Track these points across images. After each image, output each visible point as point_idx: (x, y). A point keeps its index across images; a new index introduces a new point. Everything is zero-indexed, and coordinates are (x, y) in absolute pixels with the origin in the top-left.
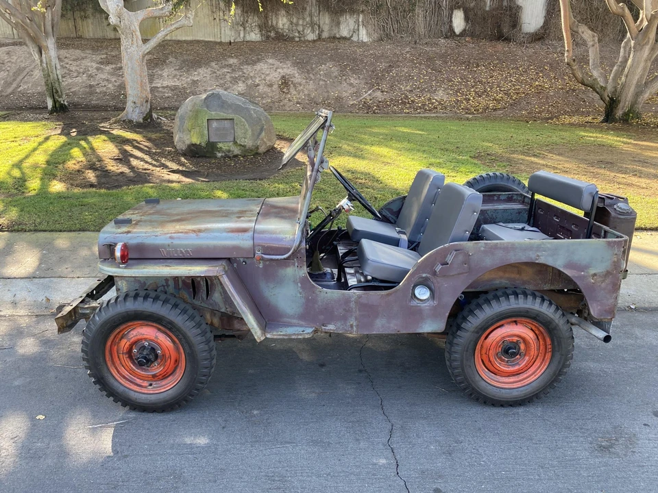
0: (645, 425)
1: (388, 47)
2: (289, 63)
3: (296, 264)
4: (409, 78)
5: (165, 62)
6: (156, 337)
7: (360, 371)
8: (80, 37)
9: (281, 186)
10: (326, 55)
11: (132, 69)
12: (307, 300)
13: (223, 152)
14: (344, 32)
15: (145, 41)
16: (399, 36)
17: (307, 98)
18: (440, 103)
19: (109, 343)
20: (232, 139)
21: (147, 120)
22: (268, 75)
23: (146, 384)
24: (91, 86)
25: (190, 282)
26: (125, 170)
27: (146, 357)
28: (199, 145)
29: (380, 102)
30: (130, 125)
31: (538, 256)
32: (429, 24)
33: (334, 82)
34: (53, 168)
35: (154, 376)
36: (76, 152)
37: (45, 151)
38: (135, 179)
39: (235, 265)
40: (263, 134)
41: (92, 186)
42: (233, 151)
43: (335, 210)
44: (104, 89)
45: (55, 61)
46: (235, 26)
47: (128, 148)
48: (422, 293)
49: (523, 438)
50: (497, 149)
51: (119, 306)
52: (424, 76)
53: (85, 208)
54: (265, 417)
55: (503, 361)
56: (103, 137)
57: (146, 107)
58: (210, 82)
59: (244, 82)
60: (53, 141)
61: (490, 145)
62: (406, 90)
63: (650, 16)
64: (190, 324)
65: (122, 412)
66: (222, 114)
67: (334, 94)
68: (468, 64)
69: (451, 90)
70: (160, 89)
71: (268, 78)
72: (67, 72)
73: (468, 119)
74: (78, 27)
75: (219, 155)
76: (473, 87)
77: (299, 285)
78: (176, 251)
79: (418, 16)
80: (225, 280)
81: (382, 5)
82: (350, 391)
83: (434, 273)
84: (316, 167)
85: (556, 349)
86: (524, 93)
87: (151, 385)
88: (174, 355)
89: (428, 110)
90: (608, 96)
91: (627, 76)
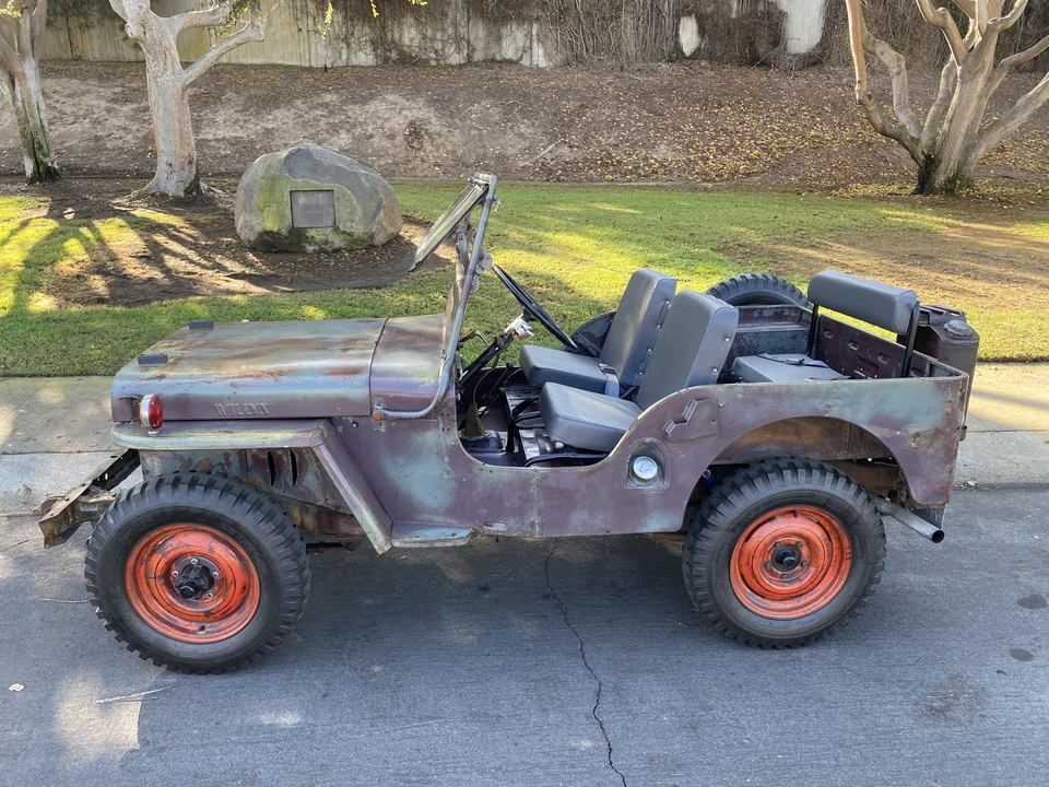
0: (999, 672)
1: (578, 77)
2: (421, 101)
3: (441, 426)
4: (613, 125)
5: (219, 99)
6: (211, 549)
7: (546, 597)
8: (78, 59)
9: (411, 298)
10: (480, 87)
11: (165, 109)
12: (459, 482)
13: (316, 244)
14: (509, 51)
15: (186, 65)
16: (596, 58)
17: (450, 157)
18: (662, 165)
19: (131, 562)
20: (330, 223)
21: (191, 193)
22: (387, 120)
23: (194, 627)
24: (97, 139)
25: (266, 457)
26: (157, 274)
27: (195, 582)
28: (277, 233)
29: (567, 163)
30: (162, 201)
31: (828, 406)
32: (643, 39)
33: (493, 132)
34: (34, 271)
35: (208, 614)
36: (73, 246)
37: (22, 245)
38: (173, 290)
39: (340, 429)
40: (382, 214)
41: (101, 300)
42: (333, 243)
43: (502, 336)
44: (120, 143)
45: (36, 97)
46: (333, 41)
47: (161, 239)
48: (646, 469)
49: (808, 698)
50: (753, 237)
51: (147, 500)
52: (637, 121)
53: (90, 337)
54: (394, 677)
55: (775, 575)
56: (119, 221)
57: (190, 172)
58: (293, 131)
59: (348, 131)
60: (35, 228)
61: (743, 230)
62: (609, 145)
63: (985, 27)
64: (267, 527)
65: (153, 675)
66: (314, 182)
67: (493, 150)
68: (705, 102)
69: (680, 143)
70: (212, 143)
71: (387, 125)
72: (58, 115)
73: (706, 189)
74: (75, 42)
75: (310, 248)
76: (713, 139)
77: (447, 459)
78: (242, 408)
79: (626, 27)
80: (324, 454)
81: (567, 8)
82: (531, 629)
83: (664, 437)
84: (471, 267)
85: (859, 555)
86: (793, 148)
87: (202, 628)
88: (240, 578)
89: (644, 176)
90: (923, 153)
91: (951, 121)
